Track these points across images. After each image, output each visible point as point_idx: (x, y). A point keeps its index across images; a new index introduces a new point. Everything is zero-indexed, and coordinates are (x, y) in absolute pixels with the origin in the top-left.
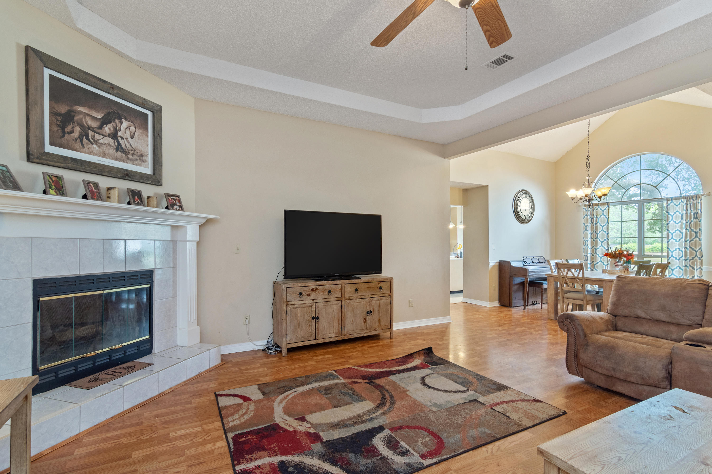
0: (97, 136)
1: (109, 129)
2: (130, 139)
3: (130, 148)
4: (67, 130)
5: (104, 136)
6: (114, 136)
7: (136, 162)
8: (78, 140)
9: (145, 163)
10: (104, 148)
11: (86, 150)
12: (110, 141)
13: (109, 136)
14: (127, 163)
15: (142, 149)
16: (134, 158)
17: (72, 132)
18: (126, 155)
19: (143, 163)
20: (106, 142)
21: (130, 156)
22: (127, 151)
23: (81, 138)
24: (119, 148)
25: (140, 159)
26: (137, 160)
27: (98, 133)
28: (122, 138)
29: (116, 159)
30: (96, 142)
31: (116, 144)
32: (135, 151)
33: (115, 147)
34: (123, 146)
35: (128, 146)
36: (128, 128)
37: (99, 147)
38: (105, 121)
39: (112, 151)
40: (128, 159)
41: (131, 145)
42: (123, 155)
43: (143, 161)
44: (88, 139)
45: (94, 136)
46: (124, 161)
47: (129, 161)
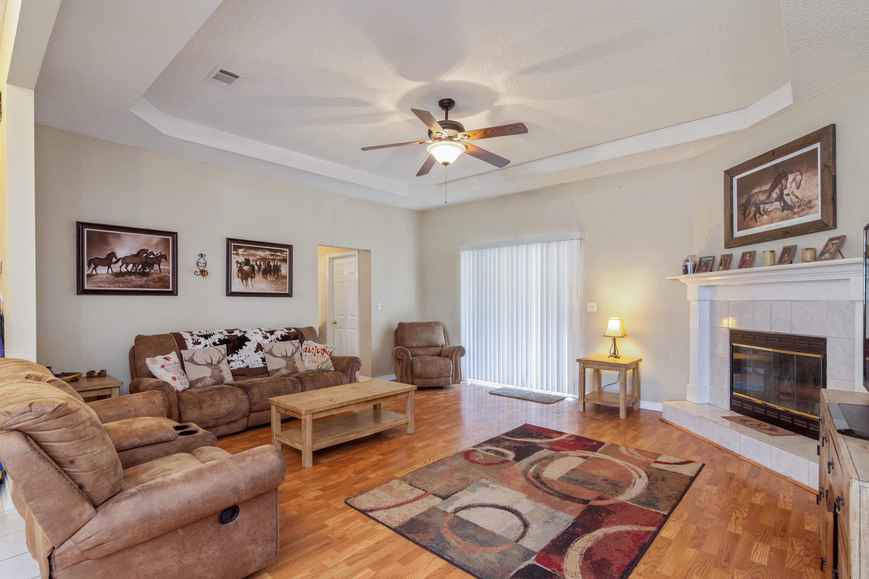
0: (767, 206)
1: (776, 193)
2: (796, 192)
3: (797, 200)
4: (746, 214)
5: (772, 203)
6: (780, 198)
7: (803, 213)
8: (753, 218)
9: (814, 209)
10: (772, 215)
11: (759, 223)
12: (777, 204)
13: (776, 200)
14: (793, 218)
15: (811, 194)
16: (801, 208)
17: (749, 214)
18: (792, 210)
19: (811, 210)
20: (774, 207)
21: (796, 210)
22: (793, 205)
23: (755, 216)
24: (786, 206)
25: (808, 207)
26: (803, 210)
27: (767, 203)
28: (788, 195)
29: (782, 219)
30: (766, 212)
31: (782, 204)
32: (801, 200)
33: (781, 208)
34: (789, 202)
35: (795, 200)
36: (794, 179)
37: (768, 215)
38: (772, 189)
39: (778, 214)
40: (794, 213)
41: (797, 197)
42: (789, 212)
43: (811, 207)
44: (760, 213)
45: (764, 208)
46: (790, 218)
47: (795, 215)
